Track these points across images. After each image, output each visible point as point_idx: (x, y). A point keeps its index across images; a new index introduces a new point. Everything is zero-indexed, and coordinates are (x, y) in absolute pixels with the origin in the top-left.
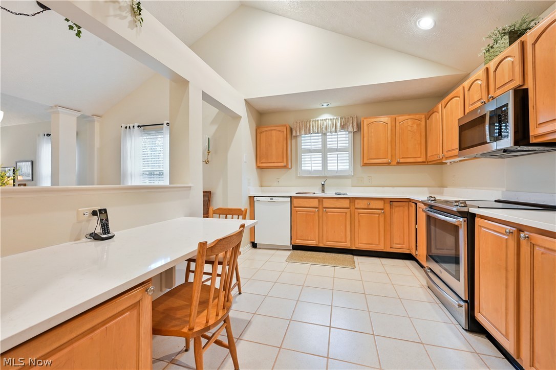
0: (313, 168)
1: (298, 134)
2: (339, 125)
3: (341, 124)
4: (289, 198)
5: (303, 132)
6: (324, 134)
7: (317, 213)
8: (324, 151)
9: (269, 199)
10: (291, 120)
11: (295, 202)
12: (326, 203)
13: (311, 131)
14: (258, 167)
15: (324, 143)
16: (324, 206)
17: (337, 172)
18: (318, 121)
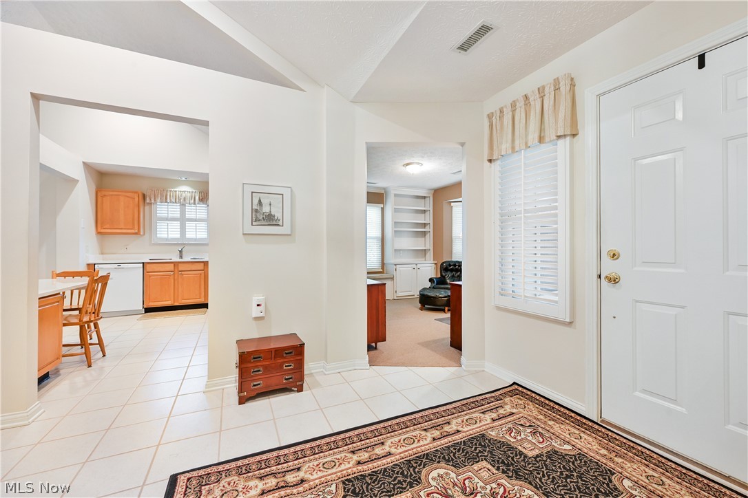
0: (170, 236)
1: (153, 201)
2: (197, 198)
3: (199, 198)
4: (142, 264)
5: (159, 200)
6: (183, 205)
7: (172, 277)
8: (183, 220)
9: (116, 266)
10: (144, 187)
11: (148, 268)
12: (181, 267)
13: (168, 200)
14: (99, 233)
15: (183, 213)
16: (180, 270)
17: (196, 240)
18: (176, 191)
